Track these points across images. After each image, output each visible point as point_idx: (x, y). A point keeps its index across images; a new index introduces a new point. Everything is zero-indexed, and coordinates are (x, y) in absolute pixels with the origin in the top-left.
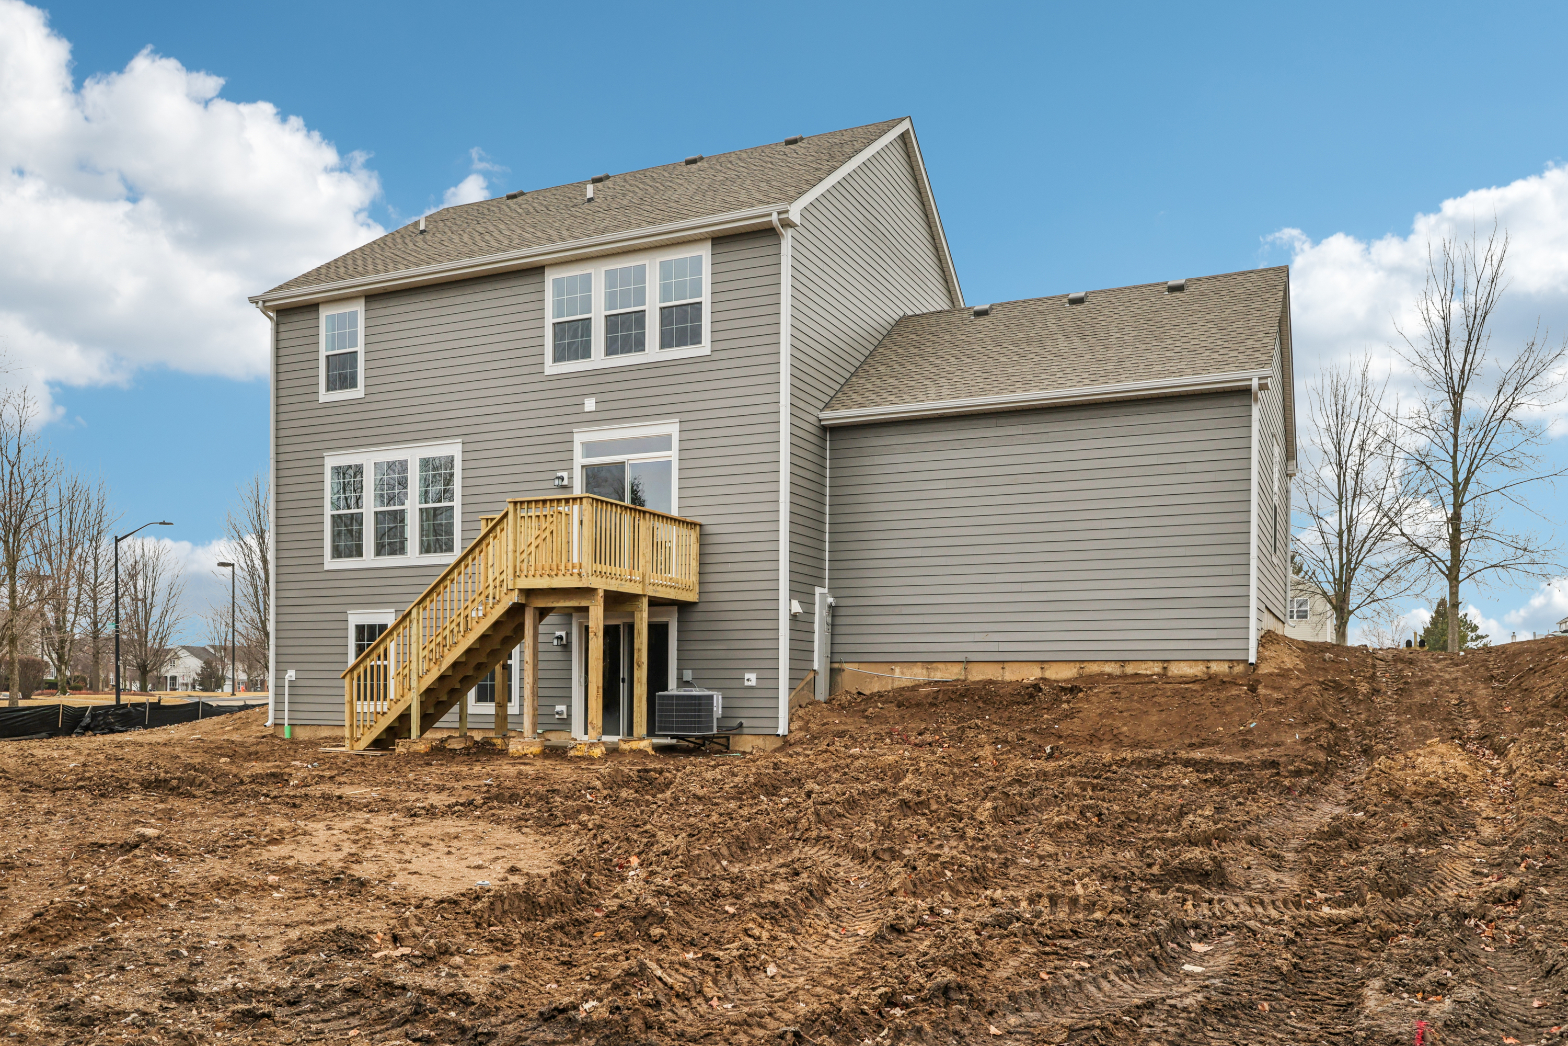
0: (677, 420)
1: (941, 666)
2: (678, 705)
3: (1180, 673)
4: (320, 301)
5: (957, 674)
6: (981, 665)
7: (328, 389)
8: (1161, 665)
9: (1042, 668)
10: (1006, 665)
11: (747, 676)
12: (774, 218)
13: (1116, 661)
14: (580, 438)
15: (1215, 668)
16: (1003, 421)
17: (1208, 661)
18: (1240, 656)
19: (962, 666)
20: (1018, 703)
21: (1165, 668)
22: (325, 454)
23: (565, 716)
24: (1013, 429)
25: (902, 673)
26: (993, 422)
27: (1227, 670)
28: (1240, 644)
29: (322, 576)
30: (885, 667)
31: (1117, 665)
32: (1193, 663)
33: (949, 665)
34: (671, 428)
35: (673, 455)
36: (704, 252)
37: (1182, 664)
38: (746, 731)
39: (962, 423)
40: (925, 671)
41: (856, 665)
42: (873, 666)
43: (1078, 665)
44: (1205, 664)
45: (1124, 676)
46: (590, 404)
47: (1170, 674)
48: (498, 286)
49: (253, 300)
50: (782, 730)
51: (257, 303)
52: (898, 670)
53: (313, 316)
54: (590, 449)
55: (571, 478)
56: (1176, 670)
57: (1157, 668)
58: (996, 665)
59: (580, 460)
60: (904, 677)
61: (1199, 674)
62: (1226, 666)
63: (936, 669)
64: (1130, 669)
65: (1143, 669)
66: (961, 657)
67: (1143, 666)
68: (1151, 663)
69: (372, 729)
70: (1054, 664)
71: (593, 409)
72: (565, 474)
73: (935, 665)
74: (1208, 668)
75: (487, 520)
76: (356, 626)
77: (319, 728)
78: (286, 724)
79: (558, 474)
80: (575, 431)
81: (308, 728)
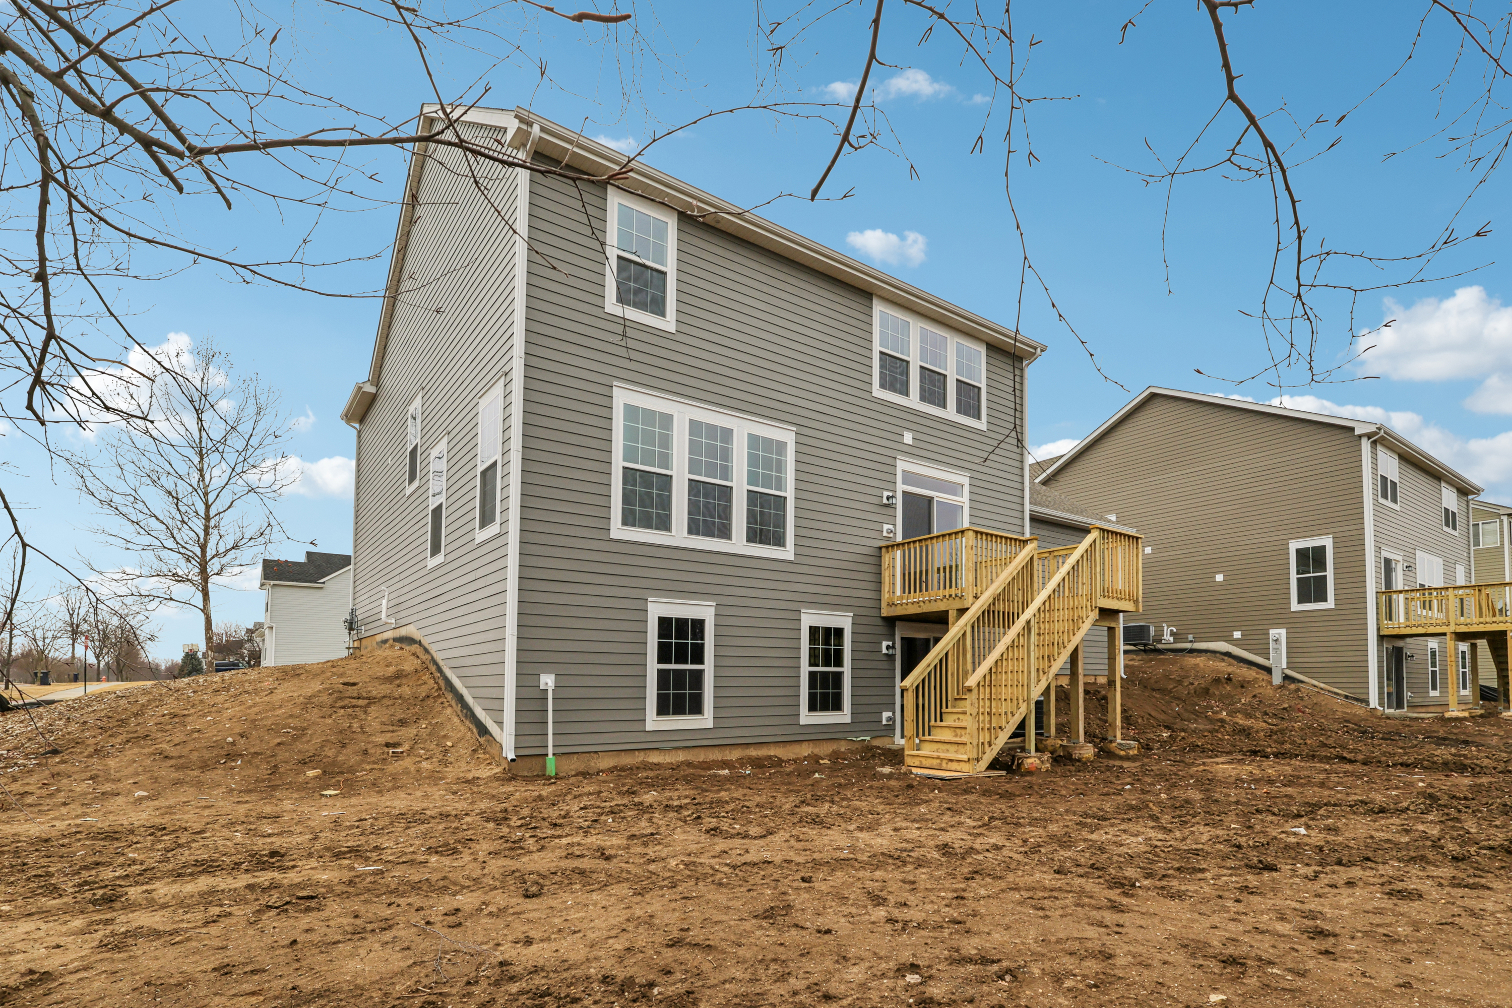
0: (969, 475)
7: (618, 300)
14: (901, 465)
22: (615, 383)
23: (891, 722)
29: (603, 546)
34: (965, 480)
35: (965, 502)
36: (983, 351)
46: (908, 438)
51: (526, 123)
54: (905, 477)
59: (900, 486)
71: (911, 443)
72: (892, 495)
76: (659, 618)
77: (595, 756)
78: (550, 756)
79: (886, 494)
80: (898, 457)
81: (576, 756)
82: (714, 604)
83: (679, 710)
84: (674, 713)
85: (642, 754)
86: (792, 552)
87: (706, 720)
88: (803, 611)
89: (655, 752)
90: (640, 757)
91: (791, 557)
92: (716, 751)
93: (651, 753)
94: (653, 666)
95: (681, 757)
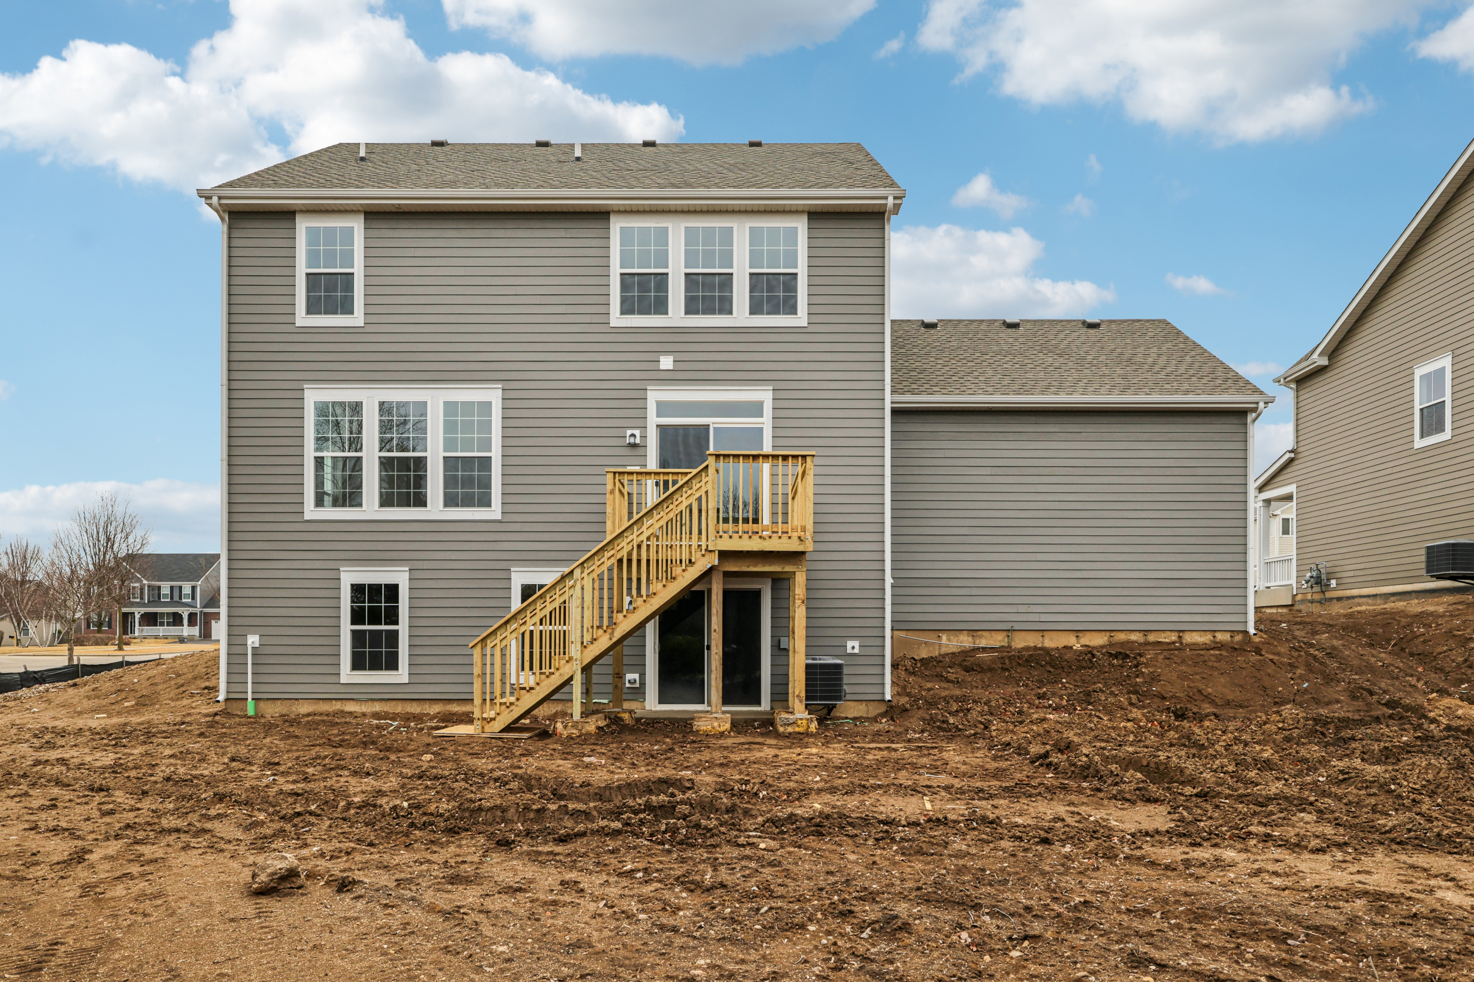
0: (771, 388)
1: (984, 633)
2: (821, 674)
3: (1193, 641)
4: (297, 209)
5: (1000, 641)
6: (1023, 633)
7: (309, 311)
8: (1177, 634)
9: (1077, 637)
10: (1045, 633)
11: (850, 644)
12: (890, 201)
13: (1140, 631)
14: (655, 396)
15: (1220, 637)
16: (1042, 419)
17: (1215, 631)
18: (1240, 628)
19: (1005, 633)
20: (1085, 668)
21: (1180, 637)
22: (305, 386)
23: (637, 685)
24: (1052, 427)
25: (949, 640)
26: (1033, 419)
27: (1229, 639)
28: (1240, 618)
29: (298, 527)
30: (932, 634)
31: (1141, 635)
32: (1203, 633)
33: (993, 633)
34: (765, 396)
35: (766, 422)
36: (801, 225)
37: (1194, 634)
38: (848, 697)
39: (1005, 418)
40: (970, 639)
41: (905, 632)
42: (921, 633)
43: (1108, 634)
44: (1212, 634)
45: (1147, 643)
46: (666, 362)
47: (1184, 641)
48: (548, 225)
49: (205, 195)
50: (888, 697)
51: (208, 198)
52: (944, 638)
53: (288, 224)
54: (663, 408)
55: (644, 437)
56: (1188, 638)
57: (1174, 637)
58: (1037, 634)
59: (653, 420)
60: (950, 644)
61: (1208, 642)
62: (1228, 635)
63: (980, 637)
64: (1151, 638)
65: (1163, 638)
66: (1007, 626)
67: (1163, 635)
68: (1169, 633)
69: (512, 707)
70: (1088, 634)
71: (671, 368)
72: (637, 432)
73: (979, 633)
74: (1214, 637)
75: (615, 473)
76: (352, 585)
77: (296, 702)
78: (250, 699)
79: (629, 432)
80: (649, 388)
81: (279, 702)
82: (407, 569)
83: (375, 665)
84: (371, 669)
85: (339, 703)
86: (500, 511)
87: (402, 675)
88: (512, 569)
89: (351, 702)
90: (337, 706)
91: (498, 516)
92: (415, 704)
93: (348, 703)
94: (346, 628)
95: (377, 707)
